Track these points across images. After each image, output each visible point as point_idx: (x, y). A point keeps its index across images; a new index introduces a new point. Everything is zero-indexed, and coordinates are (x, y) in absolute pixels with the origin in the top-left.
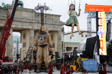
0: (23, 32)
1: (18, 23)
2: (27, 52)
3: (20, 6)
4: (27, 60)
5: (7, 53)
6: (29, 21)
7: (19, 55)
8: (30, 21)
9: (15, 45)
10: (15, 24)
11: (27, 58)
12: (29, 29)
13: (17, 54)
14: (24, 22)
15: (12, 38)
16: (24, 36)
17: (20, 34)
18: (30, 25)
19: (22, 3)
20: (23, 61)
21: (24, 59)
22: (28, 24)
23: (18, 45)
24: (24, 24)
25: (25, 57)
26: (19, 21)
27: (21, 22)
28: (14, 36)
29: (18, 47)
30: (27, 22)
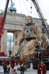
0: (15, 33)
1: (12, 25)
2: (18, 50)
3: (14, 12)
4: (18, 56)
5: (3, 49)
6: (20, 24)
7: (11, 51)
8: (22, 24)
9: (8, 44)
10: (9, 26)
11: (18, 54)
12: (20, 31)
13: (10, 51)
14: (17, 24)
15: (7, 38)
16: (16, 36)
17: (13, 34)
18: (21, 27)
19: (15, 10)
20: (15, 57)
21: (16, 55)
22: (19, 26)
23: (10, 43)
24: (16, 26)
25: (17, 53)
26: (13, 24)
27: (14, 24)
28: (9, 36)
29: (10, 45)
30: (19, 25)
